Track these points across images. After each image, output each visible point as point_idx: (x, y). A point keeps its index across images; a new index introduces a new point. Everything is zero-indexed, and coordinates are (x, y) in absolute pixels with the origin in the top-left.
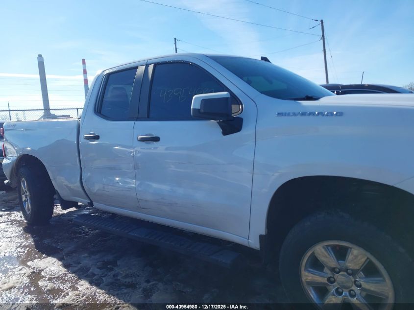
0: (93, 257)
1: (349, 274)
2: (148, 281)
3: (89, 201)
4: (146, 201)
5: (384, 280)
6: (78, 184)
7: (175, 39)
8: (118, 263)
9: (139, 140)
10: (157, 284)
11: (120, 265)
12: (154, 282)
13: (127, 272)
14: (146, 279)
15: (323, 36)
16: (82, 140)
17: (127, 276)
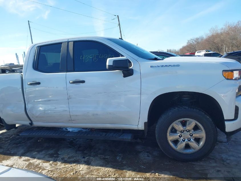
0: (41, 153)
1: (188, 132)
2: (84, 158)
3: (30, 122)
4: (76, 116)
5: (202, 131)
6: (24, 112)
7: (29, 21)
8: (59, 153)
9: (70, 83)
10: (89, 158)
11: (61, 154)
12: (88, 157)
13: (69, 156)
14: (82, 157)
15: (119, 24)
16: (26, 86)
17: (69, 158)
